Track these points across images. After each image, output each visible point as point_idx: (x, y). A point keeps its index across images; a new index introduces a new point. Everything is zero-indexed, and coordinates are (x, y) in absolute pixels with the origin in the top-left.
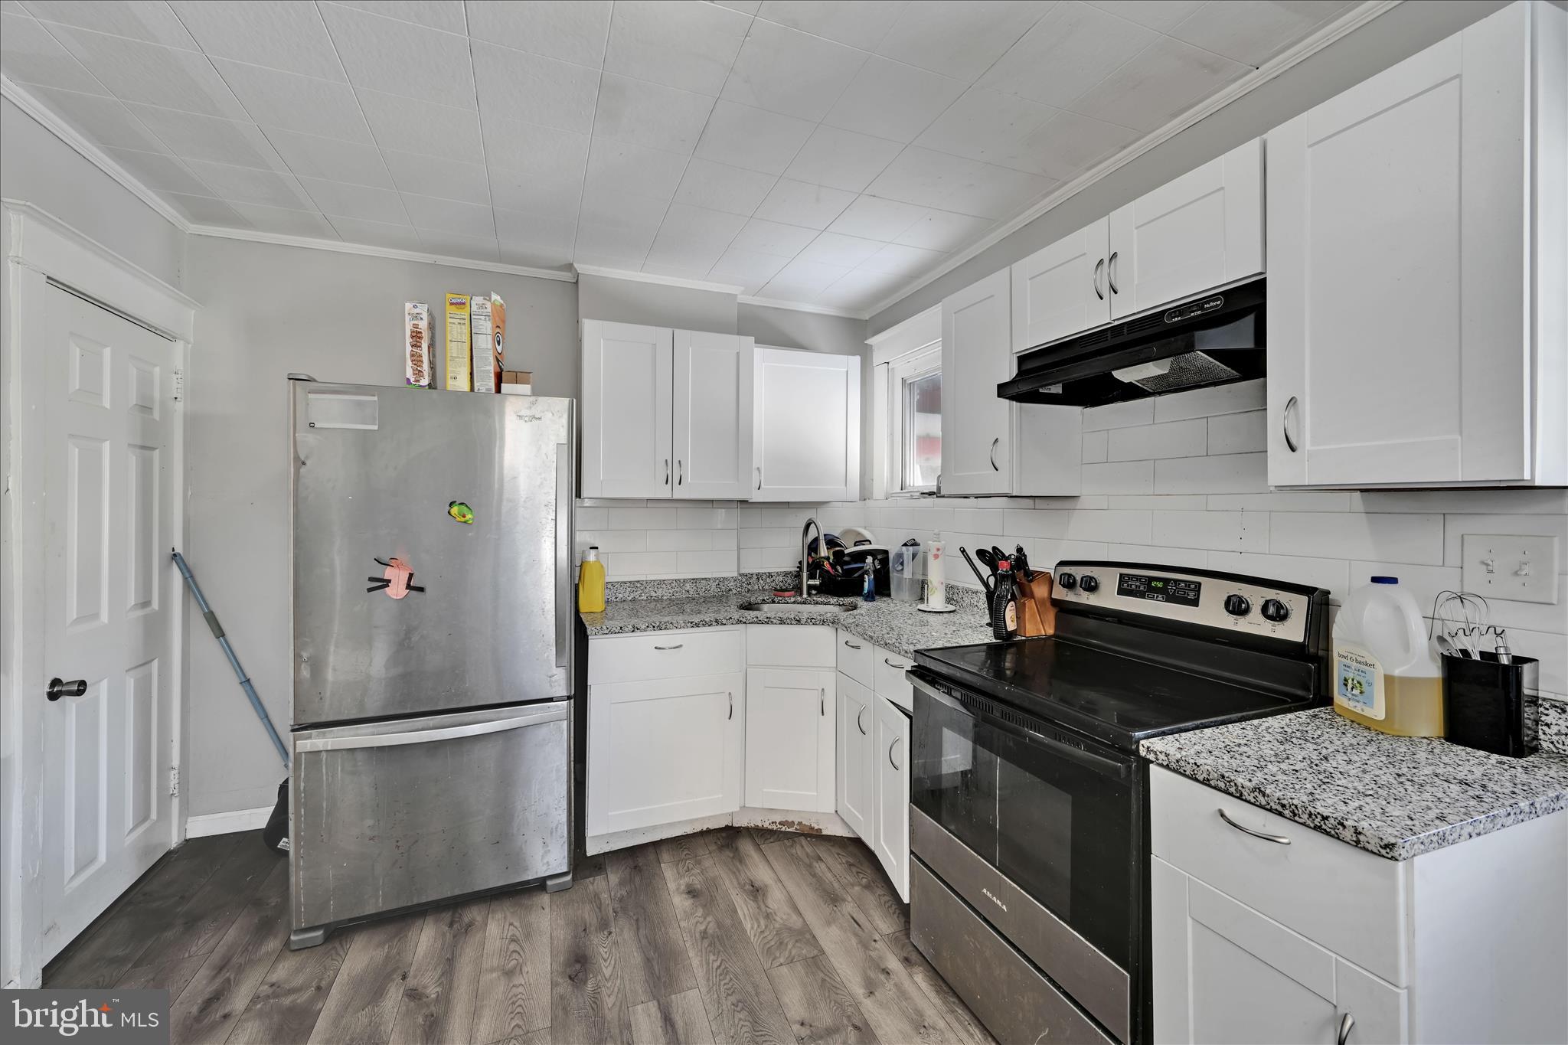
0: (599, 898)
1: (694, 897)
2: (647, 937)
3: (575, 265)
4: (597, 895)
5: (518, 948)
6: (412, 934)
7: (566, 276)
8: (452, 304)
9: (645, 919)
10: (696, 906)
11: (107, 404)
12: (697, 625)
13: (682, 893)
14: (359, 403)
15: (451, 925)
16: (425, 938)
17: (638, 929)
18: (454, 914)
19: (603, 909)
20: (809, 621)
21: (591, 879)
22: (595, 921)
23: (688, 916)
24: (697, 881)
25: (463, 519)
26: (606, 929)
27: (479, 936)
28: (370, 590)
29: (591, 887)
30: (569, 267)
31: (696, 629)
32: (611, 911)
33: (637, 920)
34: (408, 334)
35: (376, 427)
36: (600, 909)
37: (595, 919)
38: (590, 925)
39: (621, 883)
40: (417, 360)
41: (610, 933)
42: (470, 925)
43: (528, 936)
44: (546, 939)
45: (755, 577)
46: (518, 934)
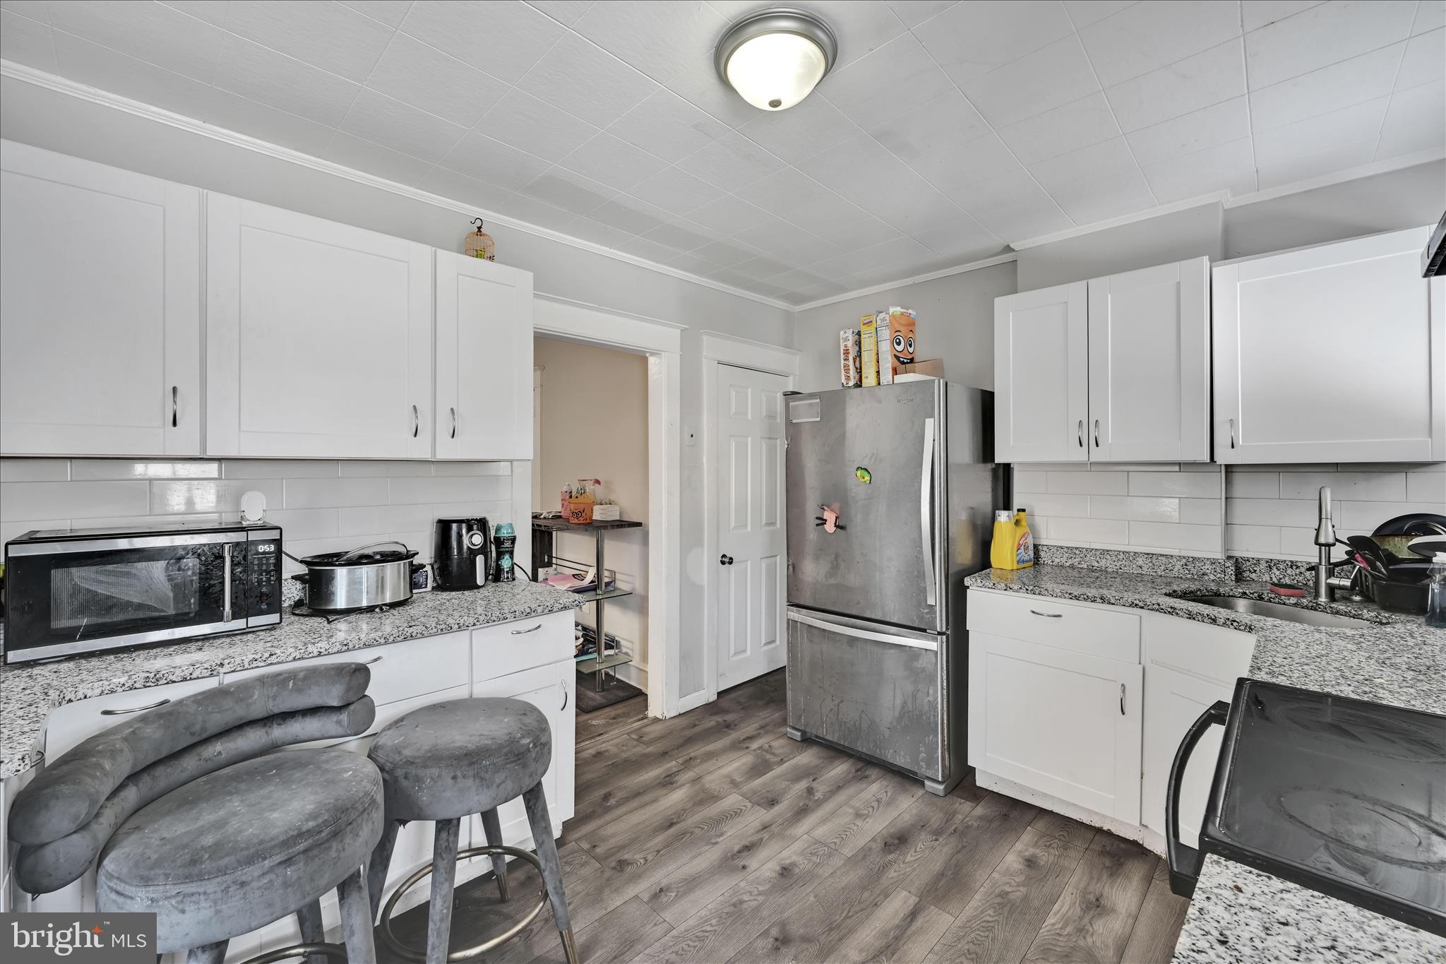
0: (954, 816)
1: (1029, 866)
2: (958, 861)
3: (1012, 246)
4: (955, 813)
5: (876, 806)
6: (837, 762)
7: (1007, 257)
8: (864, 324)
9: (970, 851)
10: (1021, 873)
11: (750, 418)
12: (1077, 598)
13: (1021, 857)
14: (811, 404)
15: (857, 771)
16: (841, 769)
17: (958, 852)
18: (866, 765)
19: (949, 823)
20: (1229, 623)
21: (963, 801)
22: (935, 826)
23: (1007, 873)
24: (1045, 857)
25: (864, 480)
26: (936, 835)
27: (864, 786)
28: (817, 525)
29: (957, 805)
30: (1008, 249)
31: (1075, 602)
32: (953, 828)
33: (964, 847)
34: (842, 352)
35: (819, 419)
36: (947, 821)
37: (936, 825)
38: (929, 827)
39: (980, 818)
40: (847, 370)
41: (937, 840)
42: (866, 777)
43: (889, 804)
44: (895, 814)
45: (1263, 565)
46: (884, 800)
